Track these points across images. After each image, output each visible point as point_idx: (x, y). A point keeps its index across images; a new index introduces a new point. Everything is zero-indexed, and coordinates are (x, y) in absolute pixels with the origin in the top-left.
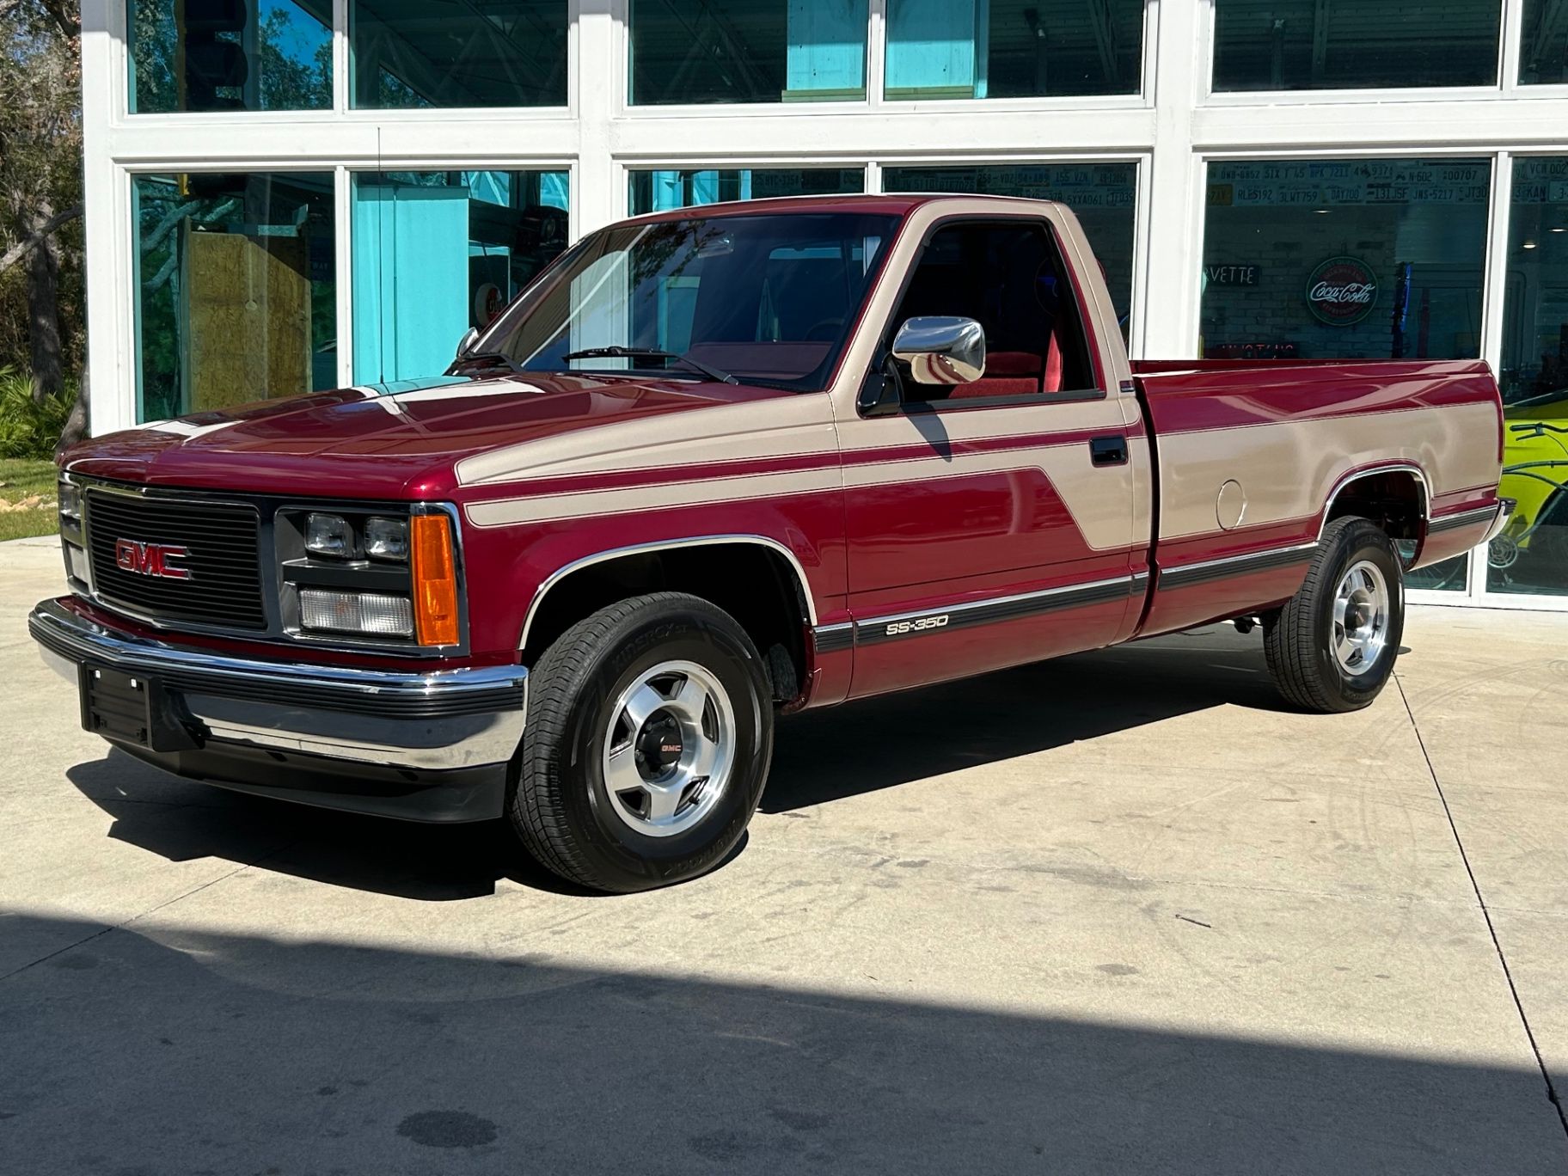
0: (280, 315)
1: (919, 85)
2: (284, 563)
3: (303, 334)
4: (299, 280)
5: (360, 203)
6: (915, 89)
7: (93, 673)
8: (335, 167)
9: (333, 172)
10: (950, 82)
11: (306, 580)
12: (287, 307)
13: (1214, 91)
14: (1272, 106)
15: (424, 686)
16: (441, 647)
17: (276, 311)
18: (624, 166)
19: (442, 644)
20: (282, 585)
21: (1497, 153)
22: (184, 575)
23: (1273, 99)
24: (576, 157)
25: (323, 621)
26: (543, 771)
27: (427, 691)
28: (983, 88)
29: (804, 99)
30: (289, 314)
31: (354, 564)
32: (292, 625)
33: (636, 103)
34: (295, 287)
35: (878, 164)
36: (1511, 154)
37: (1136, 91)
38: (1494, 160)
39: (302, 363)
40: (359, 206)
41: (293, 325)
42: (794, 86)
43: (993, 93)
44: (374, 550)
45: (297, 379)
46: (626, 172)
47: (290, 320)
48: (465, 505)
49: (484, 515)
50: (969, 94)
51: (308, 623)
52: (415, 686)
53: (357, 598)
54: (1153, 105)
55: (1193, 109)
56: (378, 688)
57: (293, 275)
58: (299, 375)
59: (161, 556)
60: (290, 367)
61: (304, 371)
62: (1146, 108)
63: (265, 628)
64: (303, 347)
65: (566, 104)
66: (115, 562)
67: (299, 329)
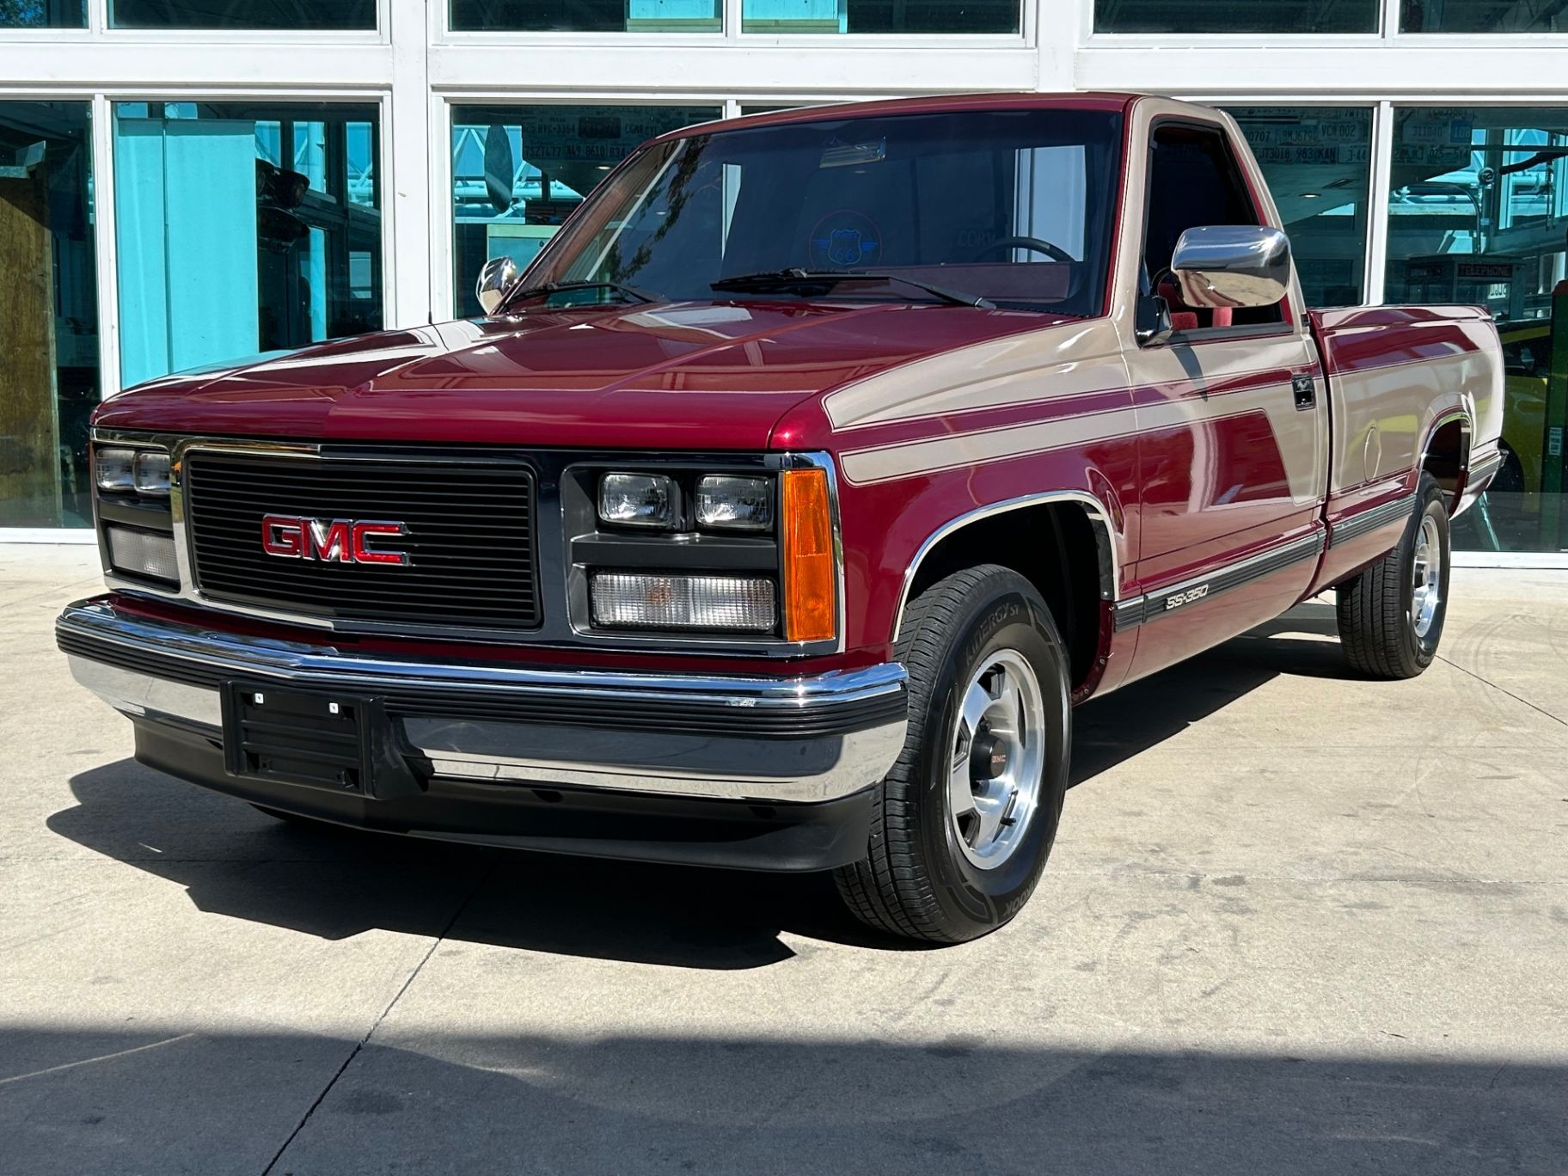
0: (16, 270)
1: (781, 17)
2: (572, 540)
3: (43, 291)
4: (38, 230)
5: (122, 139)
6: (777, 21)
7: (249, 699)
8: (93, 96)
9: (90, 102)
10: (812, 13)
11: (599, 563)
12: (24, 261)
13: (1095, 31)
14: (1156, 49)
15: (795, 696)
16: (802, 643)
17: (10, 266)
18: (446, 99)
19: (804, 639)
20: (569, 569)
21: (1379, 102)
22: (399, 559)
23: (1160, 41)
24: (389, 88)
25: (626, 613)
26: (899, 796)
27: (801, 702)
28: (844, 23)
29: (651, 28)
30: (26, 269)
31: (679, 538)
32: (581, 622)
33: (454, 30)
34: (33, 237)
35: (738, 102)
36: (1392, 103)
37: (1015, 30)
38: (1375, 109)
39: (44, 325)
40: (120, 142)
41: (32, 281)
42: (638, 14)
43: (854, 27)
44: (710, 519)
45: (38, 344)
46: (447, 106)
47: (28, 276)
48: (840, 454)
49: (865, 467)
50: (832, 28)
51: (605, 618)
52: (785, 696)
53: (686, 582)
54: (1033, 45)
55: (1076, 50)
56: (754, 700)
57: (29, 224)
58: (41, 339)
59: (360, 537)
60: (29, 330)
61: (45, 335)
62: (1026, 48)
63: (540, 625)
64: (43, 306)
65: (374, 27)
66: (260, 548)
67: (38, 286)
